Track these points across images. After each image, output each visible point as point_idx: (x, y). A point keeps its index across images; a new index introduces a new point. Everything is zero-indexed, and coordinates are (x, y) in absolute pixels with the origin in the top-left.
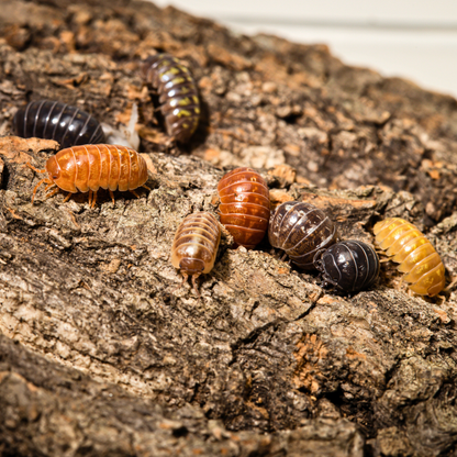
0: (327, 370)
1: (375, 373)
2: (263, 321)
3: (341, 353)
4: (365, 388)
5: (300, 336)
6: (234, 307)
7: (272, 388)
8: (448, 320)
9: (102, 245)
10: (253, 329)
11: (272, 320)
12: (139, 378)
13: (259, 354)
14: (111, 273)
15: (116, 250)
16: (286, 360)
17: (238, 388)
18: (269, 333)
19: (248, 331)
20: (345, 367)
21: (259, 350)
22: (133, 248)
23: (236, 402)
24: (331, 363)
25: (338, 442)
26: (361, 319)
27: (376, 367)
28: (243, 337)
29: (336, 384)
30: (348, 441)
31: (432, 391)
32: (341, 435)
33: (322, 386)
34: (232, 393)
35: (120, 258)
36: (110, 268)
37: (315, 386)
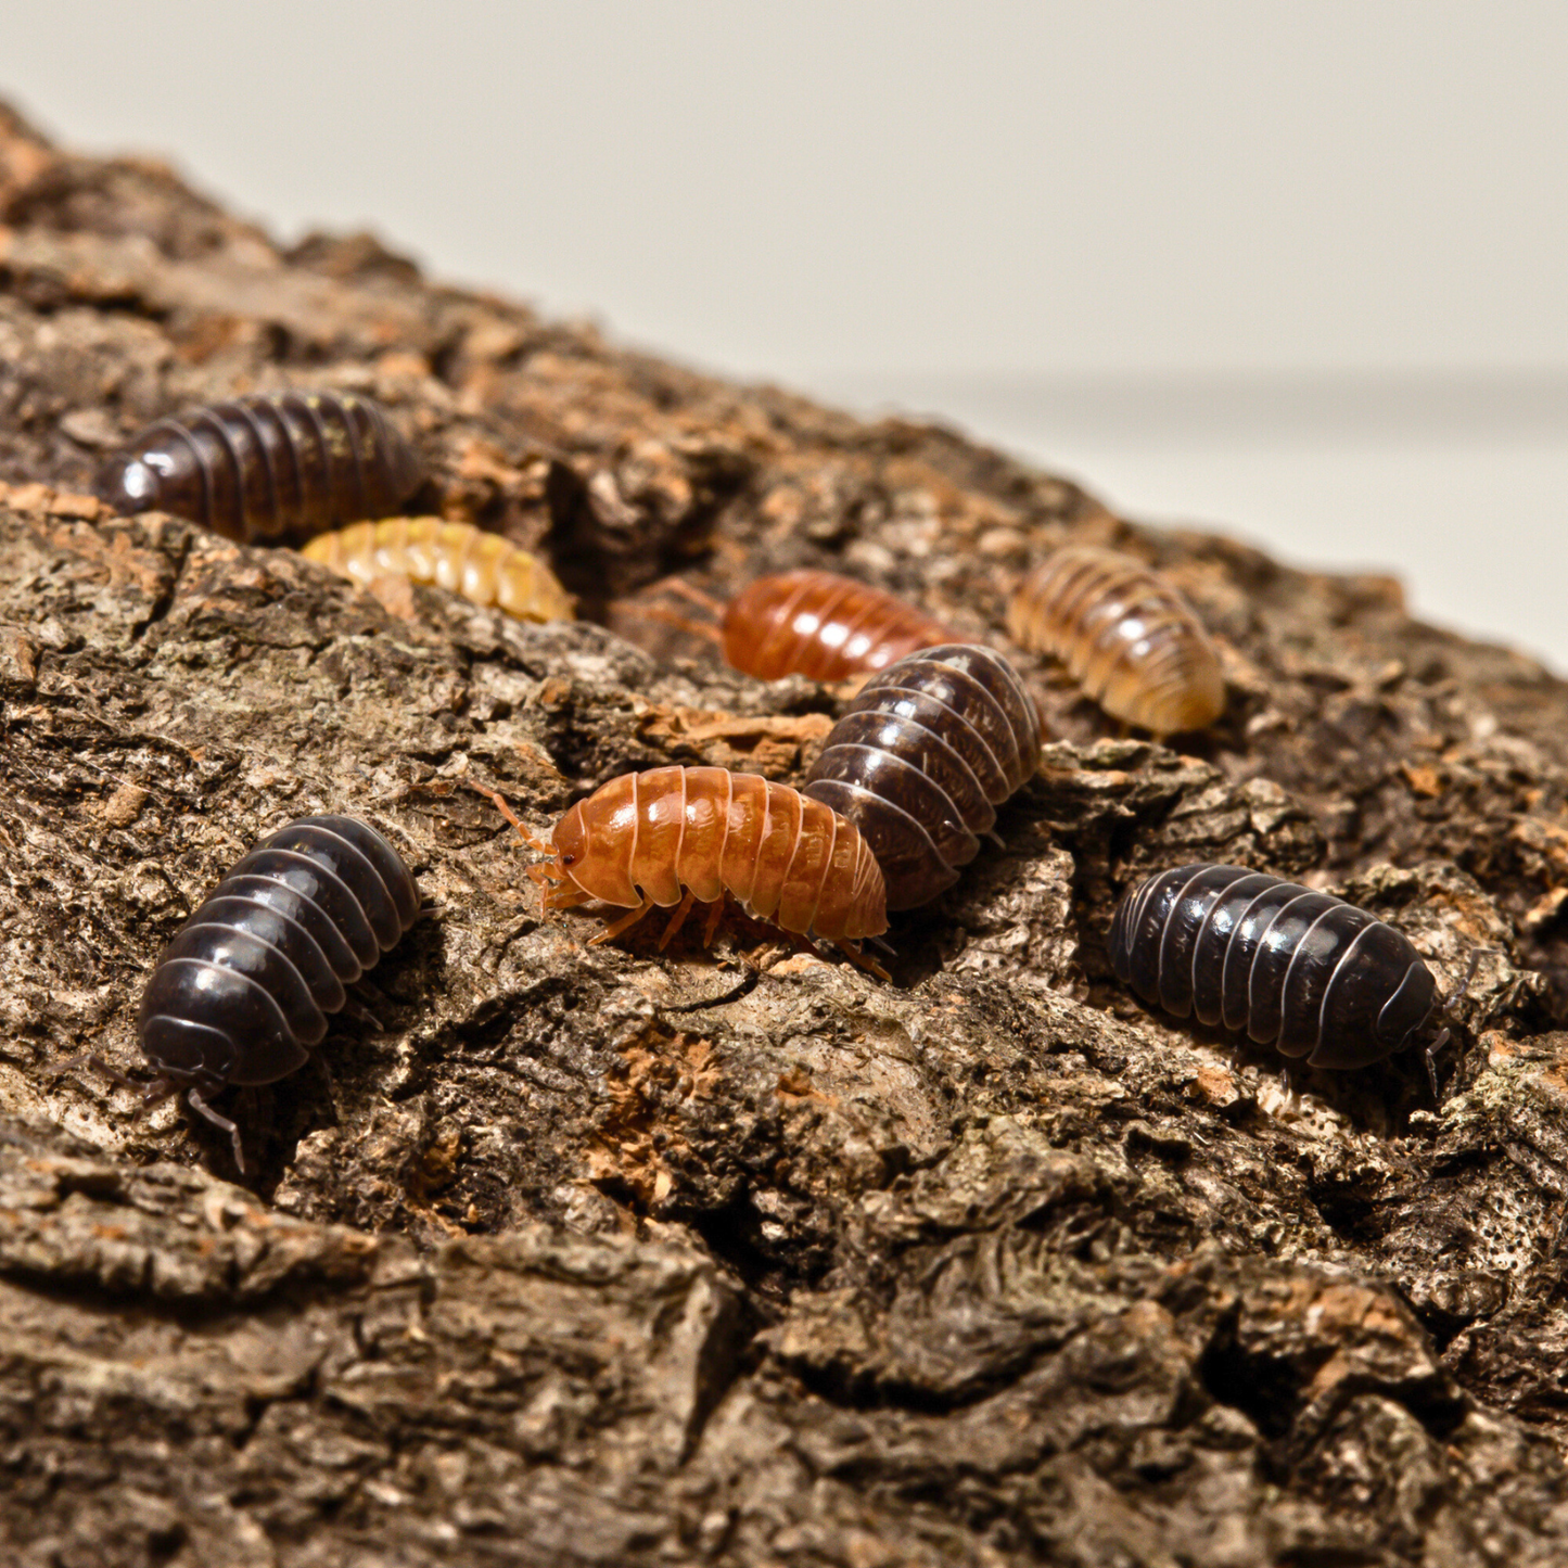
0: (705, 1135)
1: (853, 1147)
2: (532, 973)
3: (758, 1085)
4: (824, 1203)
5: (639, 1025)
6: (455, 933)
7: (516, 1177)
8: (1231, 1096)
9: (94, 736)
10: (493, 993)
11: (561, 969)
12: (93, 1112)
13: (506, 1081)
14: (111, 827)
15: (141, 757)
16: (583, 1100)
17: (392, 1154)
18: (546, 1014)
19: (477, 1001)
20: (767, 1133)
21: (509, 1068)
22: (195, 757)
23: (379, 1197)
24: (725, 1114)
25: (626, 1294)
26: (891, 1027)
27: (861, 1132)
28: (459, 1019)
29: (730, 1182)
30: (659, 1293)
31: (1019, 1207)
32: (643, 1275)
33: (682, 1187)
34: (370, 1168)
35: (151, 782)
36: (112, 809)
37: (663, 1185)
